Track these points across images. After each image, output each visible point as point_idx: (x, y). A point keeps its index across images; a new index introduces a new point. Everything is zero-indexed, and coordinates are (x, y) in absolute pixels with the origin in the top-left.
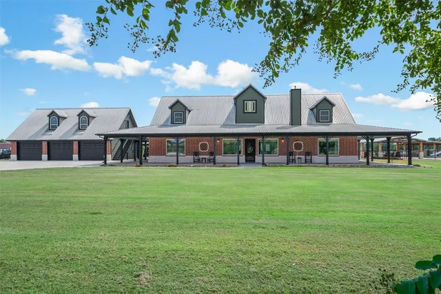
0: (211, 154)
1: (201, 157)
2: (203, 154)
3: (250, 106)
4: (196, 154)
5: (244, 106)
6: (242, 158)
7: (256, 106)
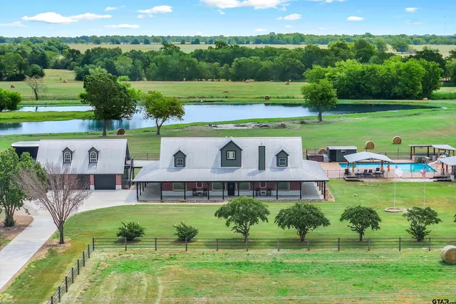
0: (205, 190)
1: (197, 192)
2: (199, 190)
3: (231, 155)
4: (194, 190)
5: (227, 155)
6: (226, 193)
7: (235, 155)
